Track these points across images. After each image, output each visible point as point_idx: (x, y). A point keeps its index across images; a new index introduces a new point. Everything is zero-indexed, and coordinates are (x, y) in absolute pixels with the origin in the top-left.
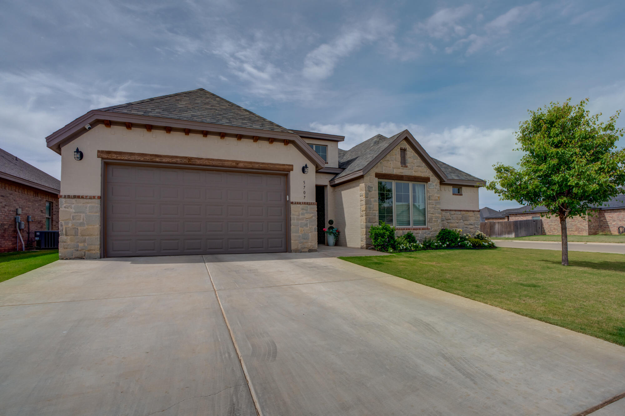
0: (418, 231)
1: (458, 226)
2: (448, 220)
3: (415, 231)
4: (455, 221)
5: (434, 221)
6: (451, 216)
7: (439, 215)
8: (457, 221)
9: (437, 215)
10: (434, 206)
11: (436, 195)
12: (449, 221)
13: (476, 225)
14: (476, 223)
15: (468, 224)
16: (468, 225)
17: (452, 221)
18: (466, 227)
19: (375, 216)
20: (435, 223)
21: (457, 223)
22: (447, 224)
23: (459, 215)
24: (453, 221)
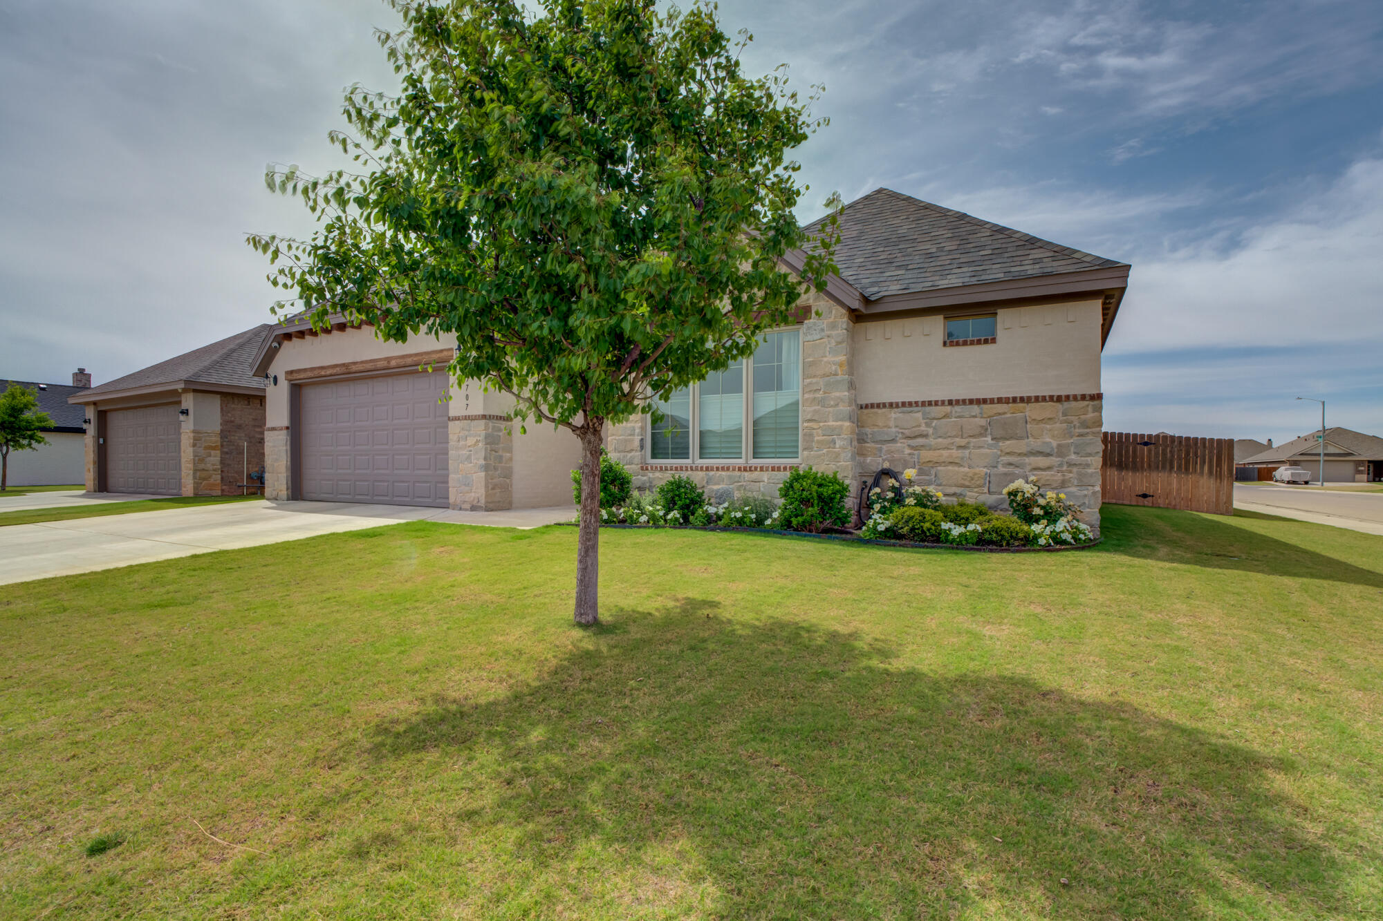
0: (755, 475)
1: (962, 458)
2: (915, 437)
3: (746, 474)
4: (949, 440)
5: (818, 442)
6: (928, 425)
7: (839, 423)
8: (963, 442)
9: (831, 423)
10: (819, 395)
11: (829, 358)
12: (920, 441)
13: (1073, 457)
14: (1072, 449)
15: (1024, 450)
16: (1020, 454)
17: (932, 441)
18: (1010, 464)
19: (634, 435)
20: (825, 451)
21: (960, 447)
22: (907, 451)
23: (975, 417)
24: (940, 440)
